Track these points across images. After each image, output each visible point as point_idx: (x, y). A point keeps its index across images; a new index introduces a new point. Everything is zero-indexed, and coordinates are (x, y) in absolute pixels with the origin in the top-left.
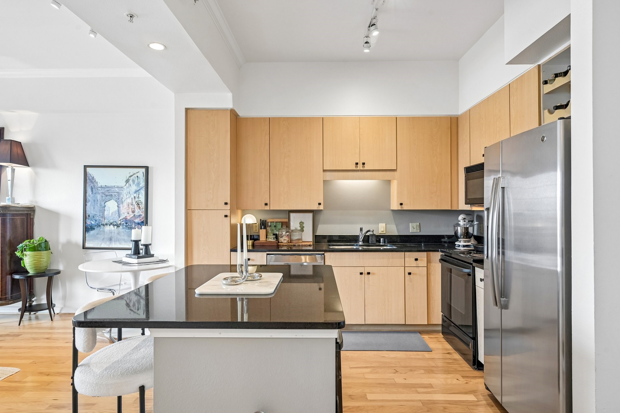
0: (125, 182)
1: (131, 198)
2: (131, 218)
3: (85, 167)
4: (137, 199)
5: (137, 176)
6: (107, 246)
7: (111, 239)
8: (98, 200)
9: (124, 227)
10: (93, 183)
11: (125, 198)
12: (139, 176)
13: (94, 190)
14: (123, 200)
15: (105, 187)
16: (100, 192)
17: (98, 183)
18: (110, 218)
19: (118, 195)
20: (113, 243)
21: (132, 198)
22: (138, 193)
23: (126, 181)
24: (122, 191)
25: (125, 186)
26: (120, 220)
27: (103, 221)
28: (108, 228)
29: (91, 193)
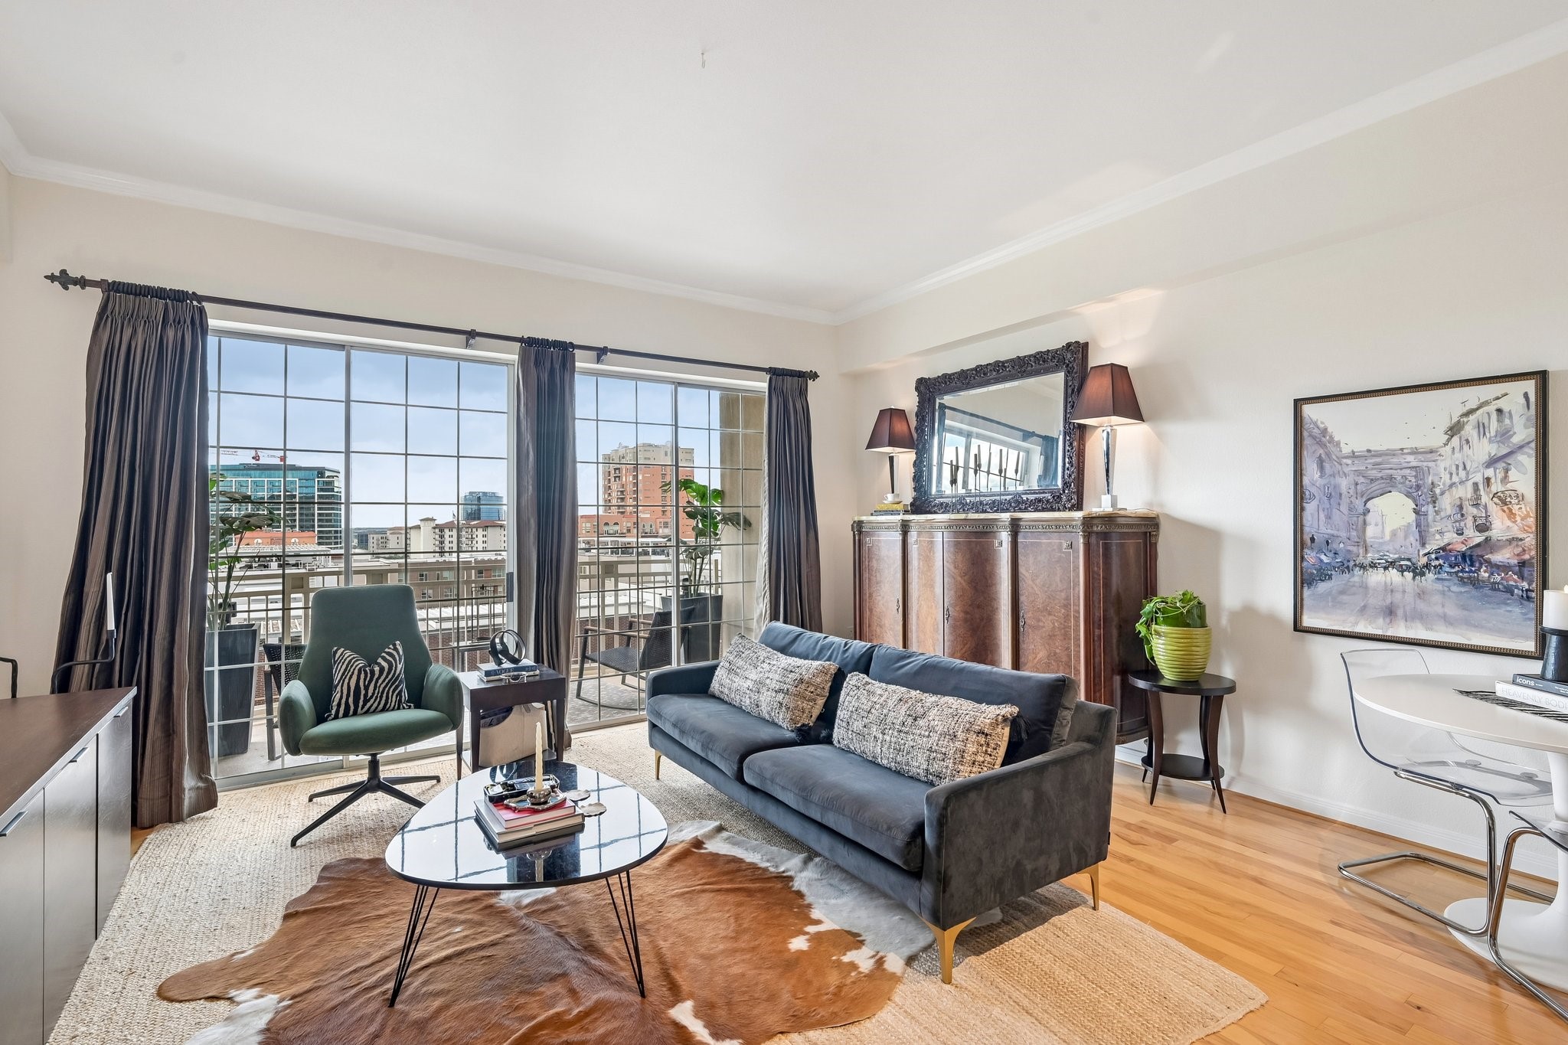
0: (1446, 433)
1: (1470, 484)
2: (1470, 548)
3: (1298, 403)
4: (1496, 487)
5: (1499, 411)
6: (1379, 632)
7: (1390, 612)
8: (1341, 495)
9: (1444, 575)
10: (1321, 444)
11: (1444, 484)
12: (1506, 409)
13: (1327, 465)
14: (1438, 491)
15: (1366, 454)
16: (1346, 470)
17: (1342, 445)
18: (1386, 548)
19: (1416, 477)
20: (1402, 624)
21: (1476, 485)
22: (1501, 465)
23: (1451, 429)
24: (1430, 464)
25: (1445, 445)
26: (1425, 555)
27: (1361, 555)
28: (1376, 577)
29: (1317, 475)
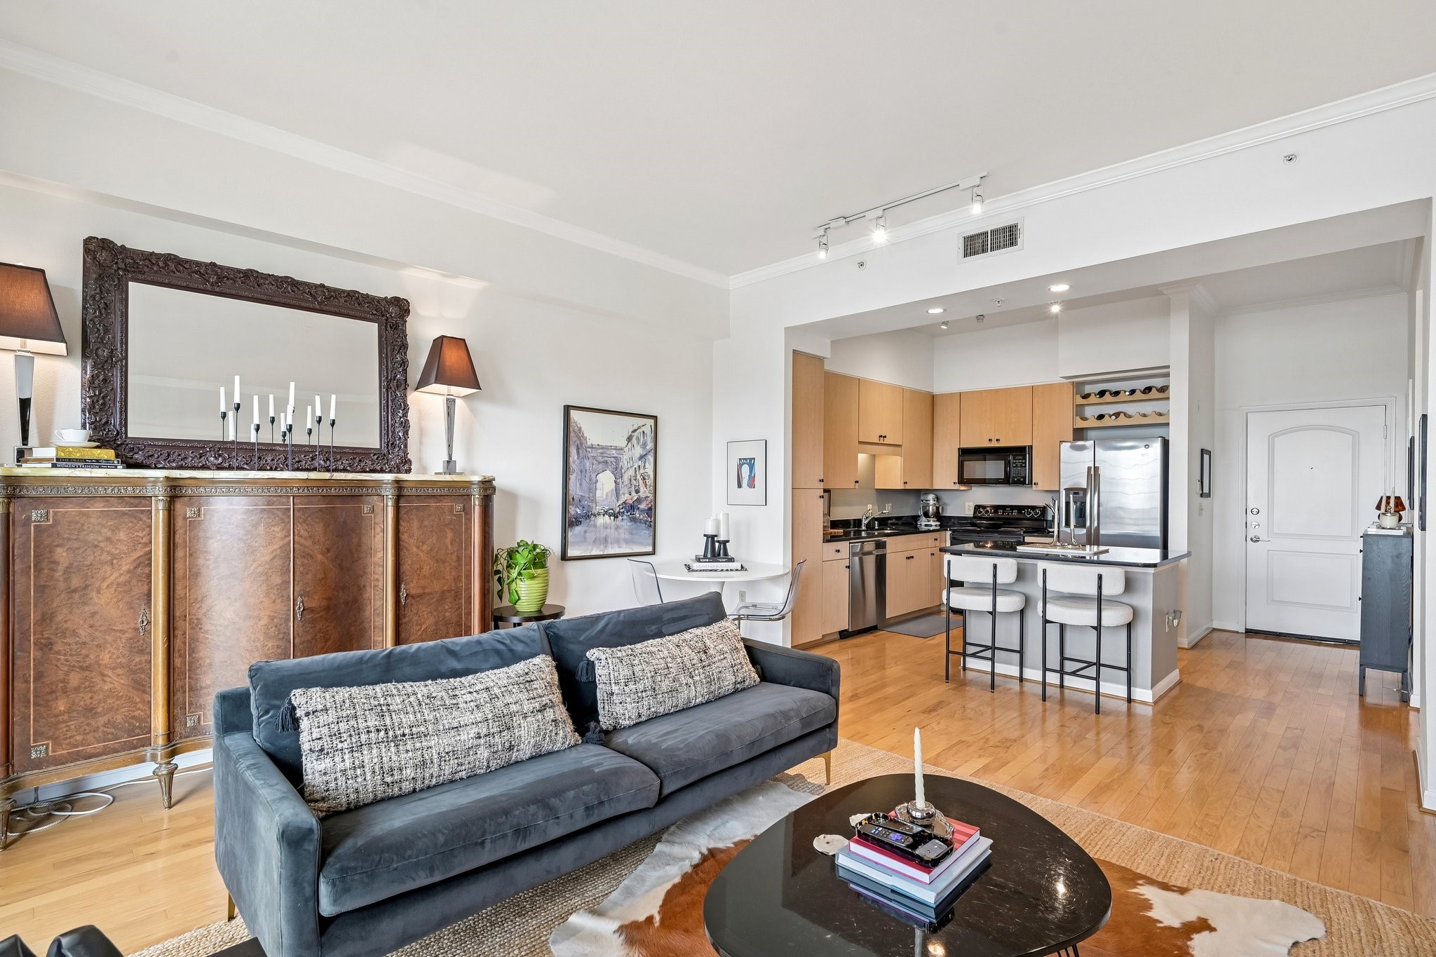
0: (627, 440)
1: (634, 468)
2: (633, 502)
4: (642, 471)
5: (643, 432)
8: (586, 470)
9: (625, 517)
10: (578, 436)
11: (625, 468)
12: (645, 432)
13: (580, 451)
14: (623, 471)
15: (597, 446)
16: (589, 454)
17: (588, 439)
18: (604, 503)
19: (615, 462)
21: (635, 468)
22: (643, 459)
23: (628, 438)
24: (621, 456)
25: (626, 446)
26: (618, 506)
27: (594, 508)
29: (576, 457)
